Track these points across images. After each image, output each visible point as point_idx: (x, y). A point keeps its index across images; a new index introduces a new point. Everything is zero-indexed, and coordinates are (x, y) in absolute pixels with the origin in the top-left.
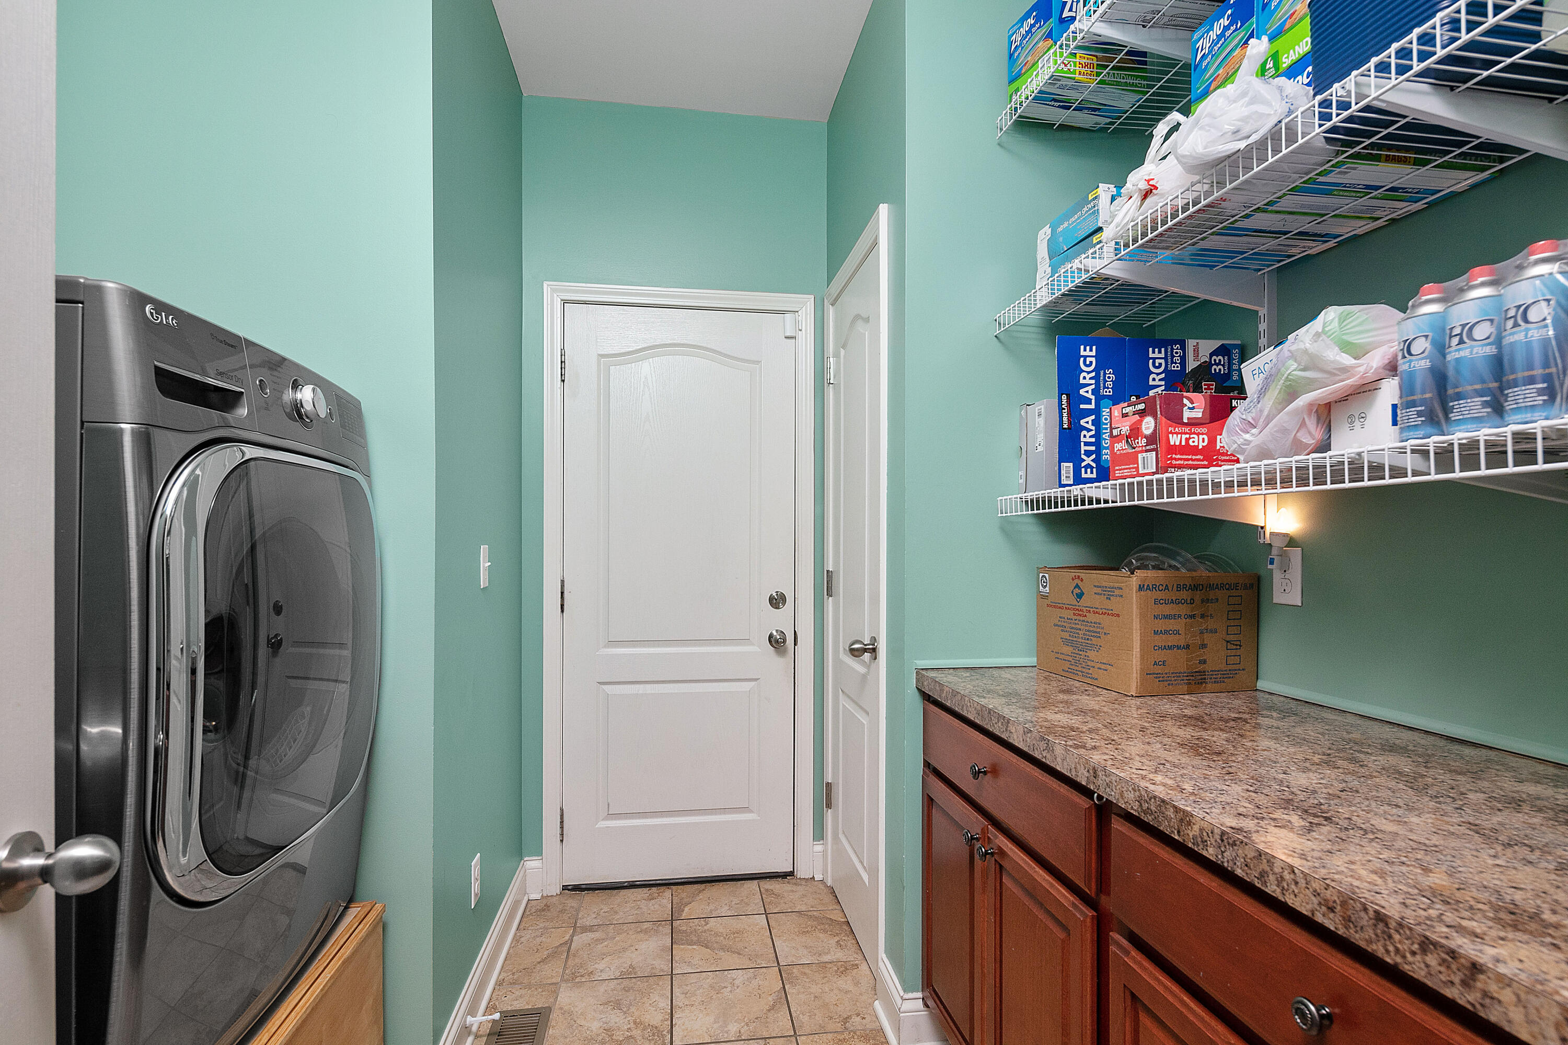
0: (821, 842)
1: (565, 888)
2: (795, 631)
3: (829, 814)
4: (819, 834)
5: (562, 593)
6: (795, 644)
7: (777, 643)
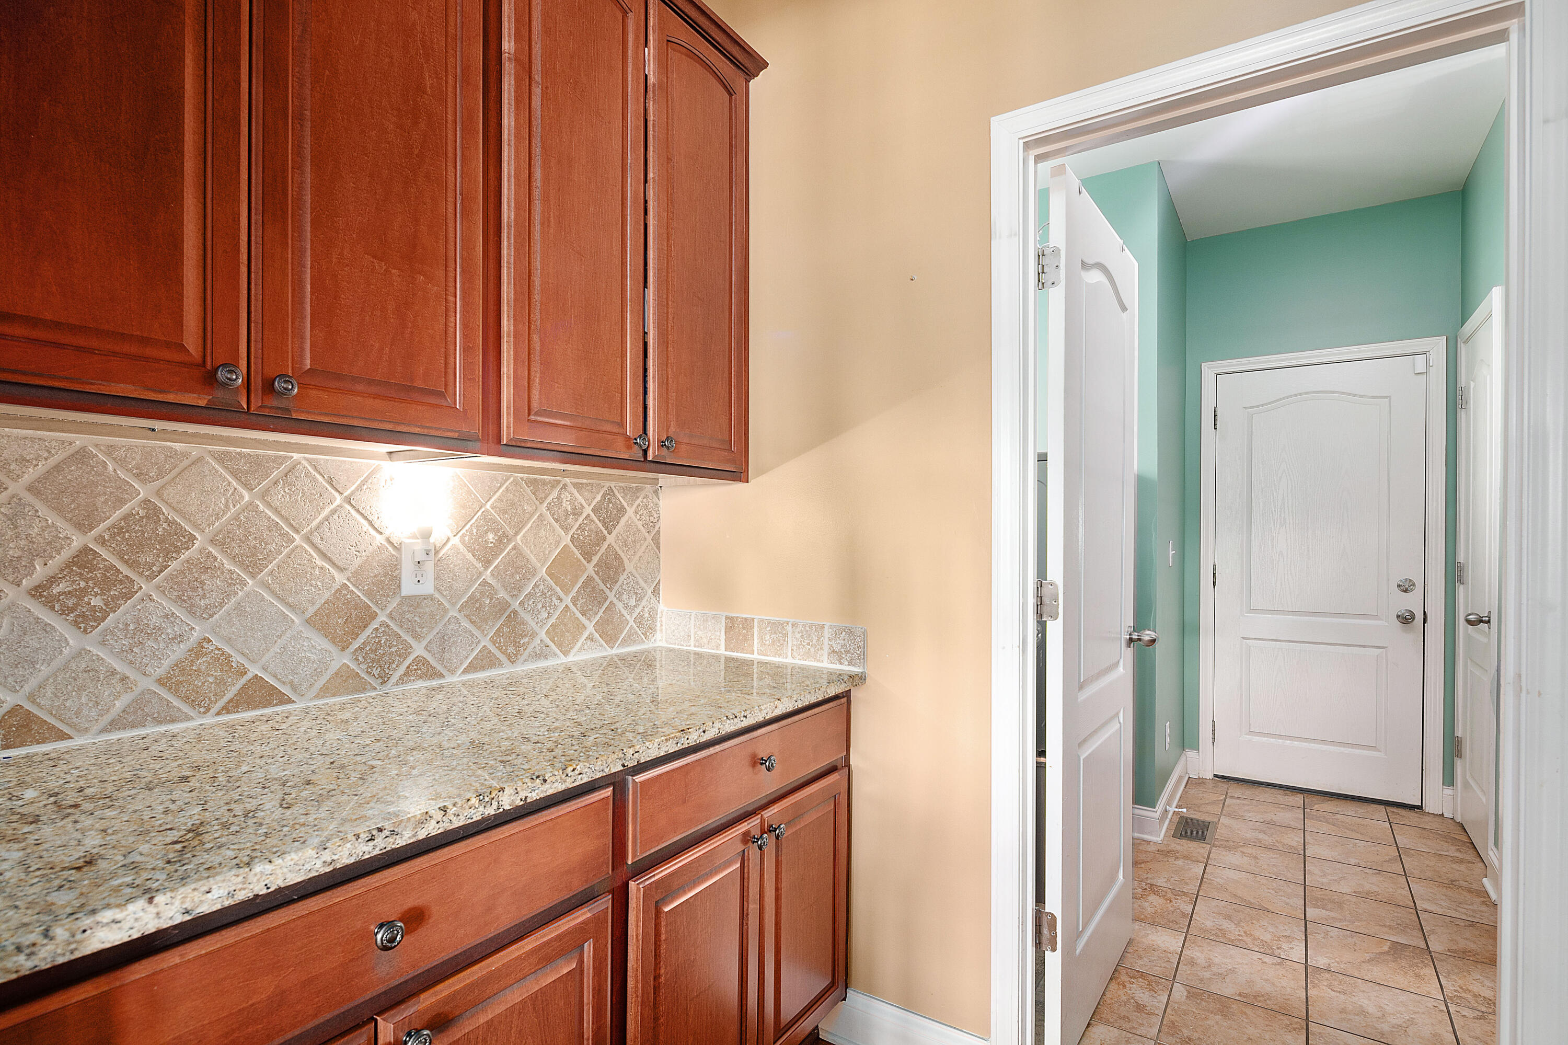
0: (1452, 788)
1: (1215, 776)
2: (1425, 612)
3: (1458, 763)
4: (1449, 779)
5: (1214, 574)
6: (1425, 622)
7: (1406, 619)
